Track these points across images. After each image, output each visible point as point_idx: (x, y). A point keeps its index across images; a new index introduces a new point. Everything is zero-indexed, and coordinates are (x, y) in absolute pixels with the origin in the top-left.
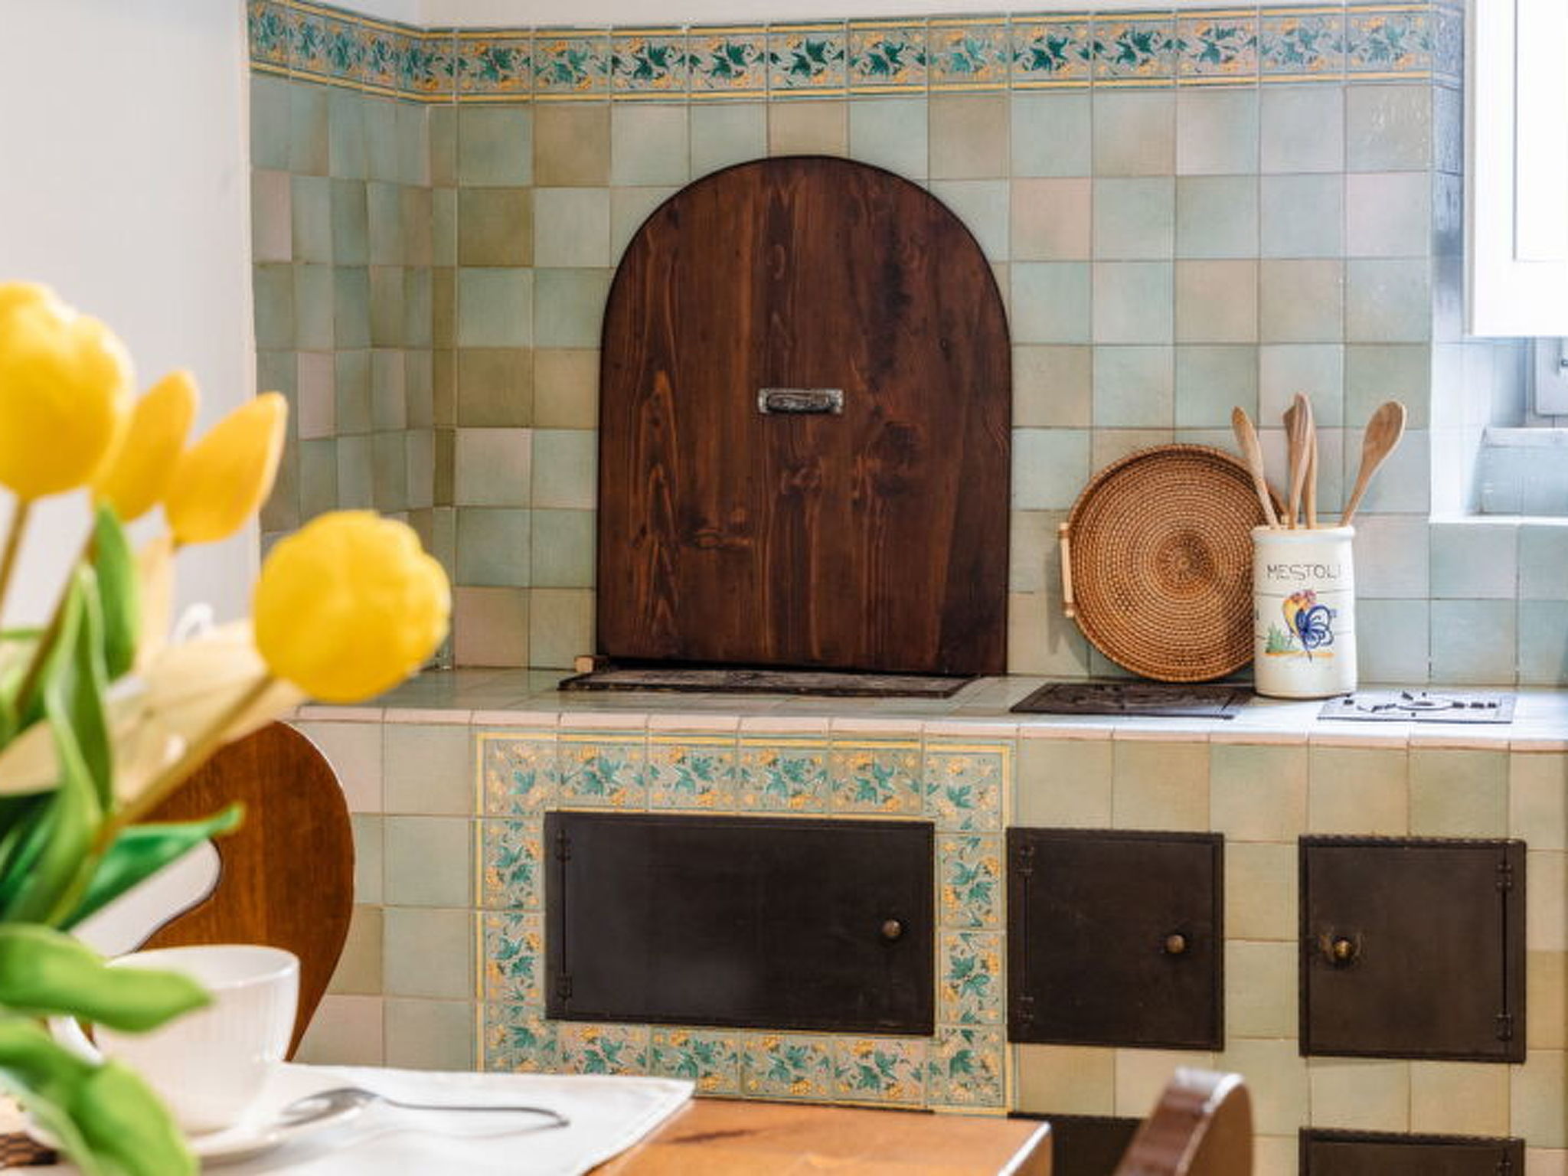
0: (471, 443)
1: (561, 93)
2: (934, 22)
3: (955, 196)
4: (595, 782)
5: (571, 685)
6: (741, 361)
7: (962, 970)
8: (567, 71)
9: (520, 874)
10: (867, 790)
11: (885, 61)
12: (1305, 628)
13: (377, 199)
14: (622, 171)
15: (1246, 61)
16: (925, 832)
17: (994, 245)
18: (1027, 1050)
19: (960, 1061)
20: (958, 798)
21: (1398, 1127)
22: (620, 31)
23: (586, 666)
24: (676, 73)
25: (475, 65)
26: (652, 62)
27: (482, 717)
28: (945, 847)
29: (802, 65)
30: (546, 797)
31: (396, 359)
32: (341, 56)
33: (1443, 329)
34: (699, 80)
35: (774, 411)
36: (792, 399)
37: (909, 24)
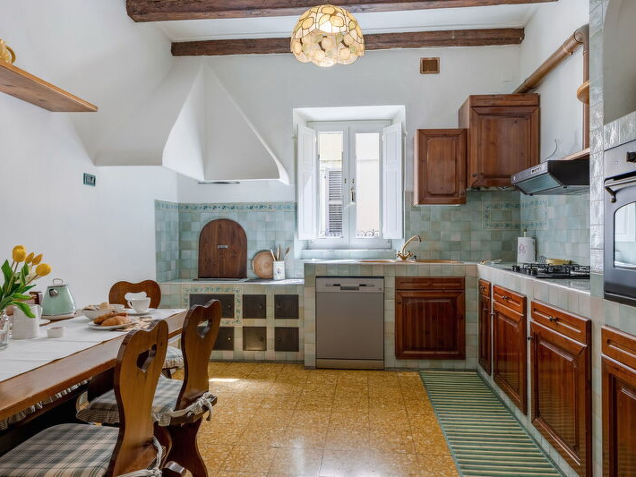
0: (183, 251)
1: (194, 211)
2: (238, 204)
3: (241, 223)
4: (195, 291)
5: (195, 280)
6: (216, 243)
7: (237, 311)
8: (196, 208)
9: (187, 301)
10: (227, 291)
11: (233, 208)
12: (279, 272)
13: (172, 223)
14: (202, 220)
15: (274, 209)
16: (233, 296)
17: (245, 229)
18: (245, 319)
19: (237, 321)
20: (237, 291)
21: (284, 326)
22: (202, 204)
23: (197, 278)
24: (208, 209)
25: (184, 207)
26: (205, 207)
27: (182, 283)
28: (236, 297)
29: (223, 208)
30: (189, 292)
31: (174, 242)
32: (167, 207)
33: (295, 239)
34: (211, 210)
35: (220, 248)
36: (221, 246)
37: (235, 204)
